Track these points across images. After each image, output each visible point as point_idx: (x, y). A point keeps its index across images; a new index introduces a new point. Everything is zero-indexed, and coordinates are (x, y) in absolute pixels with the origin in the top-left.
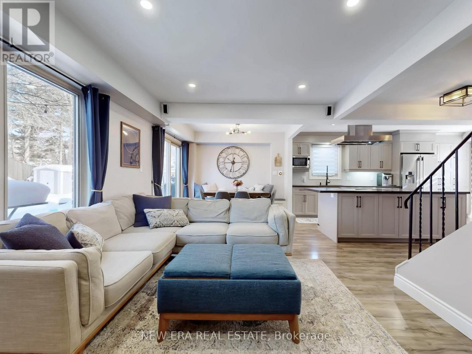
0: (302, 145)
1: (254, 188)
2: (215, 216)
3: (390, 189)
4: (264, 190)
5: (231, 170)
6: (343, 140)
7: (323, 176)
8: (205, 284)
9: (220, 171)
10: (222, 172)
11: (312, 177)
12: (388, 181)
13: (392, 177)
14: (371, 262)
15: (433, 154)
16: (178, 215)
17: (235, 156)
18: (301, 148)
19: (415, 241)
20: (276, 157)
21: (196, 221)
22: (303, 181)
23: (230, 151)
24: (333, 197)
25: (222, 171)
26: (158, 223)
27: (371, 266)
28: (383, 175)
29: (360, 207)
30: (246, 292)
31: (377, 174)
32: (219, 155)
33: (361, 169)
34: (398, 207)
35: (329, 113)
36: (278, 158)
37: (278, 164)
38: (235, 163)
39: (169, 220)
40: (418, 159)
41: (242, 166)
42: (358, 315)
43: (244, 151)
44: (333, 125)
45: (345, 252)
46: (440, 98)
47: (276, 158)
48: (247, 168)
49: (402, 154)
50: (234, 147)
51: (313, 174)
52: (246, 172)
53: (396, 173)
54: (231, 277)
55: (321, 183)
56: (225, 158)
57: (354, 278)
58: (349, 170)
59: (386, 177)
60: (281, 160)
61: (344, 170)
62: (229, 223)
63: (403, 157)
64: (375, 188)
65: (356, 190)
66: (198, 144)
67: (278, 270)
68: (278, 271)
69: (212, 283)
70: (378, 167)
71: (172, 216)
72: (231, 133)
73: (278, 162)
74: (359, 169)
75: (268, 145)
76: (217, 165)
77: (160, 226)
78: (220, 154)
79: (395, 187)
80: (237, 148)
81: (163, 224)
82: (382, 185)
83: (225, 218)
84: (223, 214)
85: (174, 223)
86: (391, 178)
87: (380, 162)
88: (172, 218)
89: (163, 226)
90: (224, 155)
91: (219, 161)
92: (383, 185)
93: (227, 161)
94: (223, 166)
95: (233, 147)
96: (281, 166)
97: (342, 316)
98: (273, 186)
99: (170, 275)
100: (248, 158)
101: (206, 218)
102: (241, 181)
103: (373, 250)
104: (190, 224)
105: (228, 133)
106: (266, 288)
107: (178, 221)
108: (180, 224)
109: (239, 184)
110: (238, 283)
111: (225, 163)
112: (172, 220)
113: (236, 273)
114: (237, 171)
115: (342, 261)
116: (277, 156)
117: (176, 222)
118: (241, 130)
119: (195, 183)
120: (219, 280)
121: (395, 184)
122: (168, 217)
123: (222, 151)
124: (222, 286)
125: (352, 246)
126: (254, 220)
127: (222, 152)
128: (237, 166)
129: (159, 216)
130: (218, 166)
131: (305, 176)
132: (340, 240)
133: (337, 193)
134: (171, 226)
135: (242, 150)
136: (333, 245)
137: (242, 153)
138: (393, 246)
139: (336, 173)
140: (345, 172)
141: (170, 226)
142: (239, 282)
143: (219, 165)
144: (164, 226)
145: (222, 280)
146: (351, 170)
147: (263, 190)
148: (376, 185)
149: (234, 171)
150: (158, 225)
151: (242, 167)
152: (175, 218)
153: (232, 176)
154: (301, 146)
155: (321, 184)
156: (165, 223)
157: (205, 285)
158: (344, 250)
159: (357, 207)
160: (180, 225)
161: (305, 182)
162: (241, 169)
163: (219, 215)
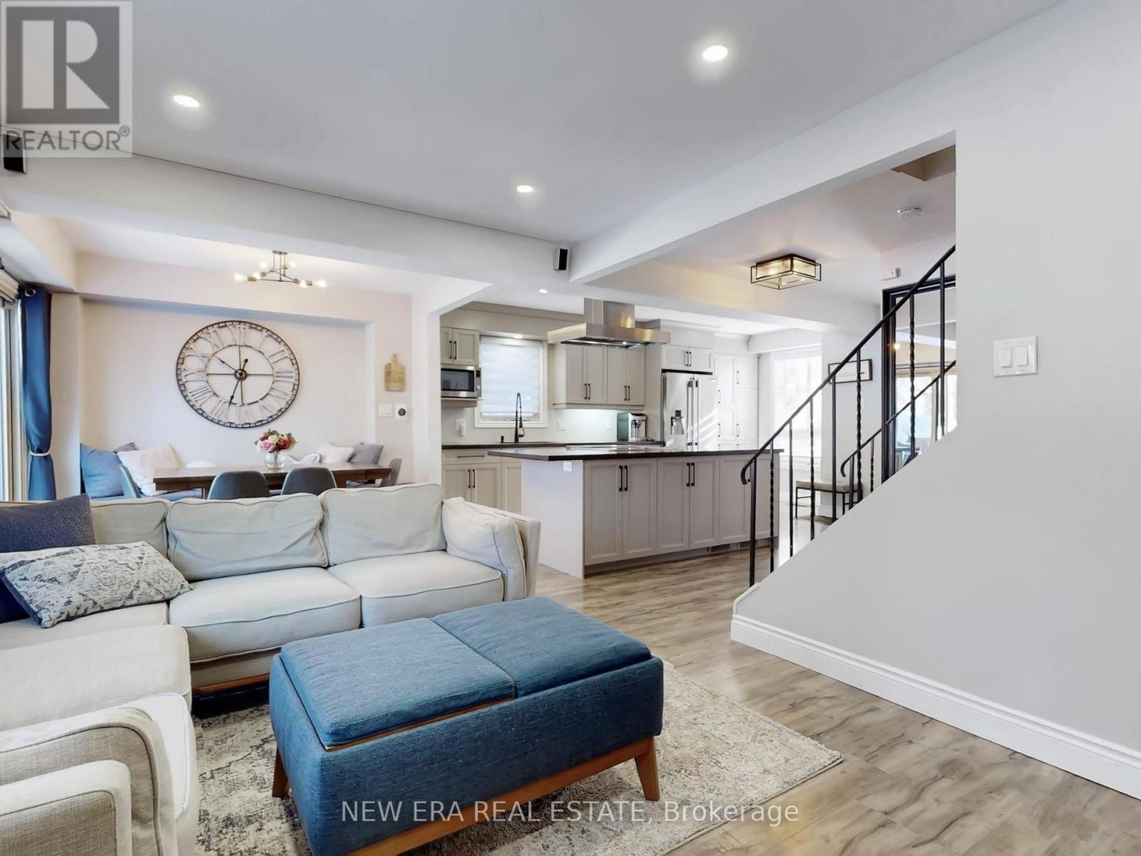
0: (459, 334)
1: (321, 456)
2: (279, 549)
3: (642, 449)
4: (354, 460)
5: (232, 397)
6: (584, 335)
7: (505, 419)
8: (463, 729)
9: (188, 402)
10: (198, 406)
11: (481, 421)
12: (639, 431)
13: (646, 421)
14: (672, 605)
15: (711, 374)
16: (144, 561)
17: (247, 353)
18: (455, 342)
19: (712, 551)
20: (390, 364)
21: (209, 576)
22: (460, 433)
23: (227, 335)
24: (570, 470)
25: (200, 402)
26: (77, 600)
27: (676, 613)
28: (631, 418)
29: (626, 489)
30: (561, 717)
31: (618, 414)
32: (184, 347)
33: (589, 402)
34: (688, 485)
35: (563, 266)
36: (393, 367)
37: (394, 385)
38: (247, 375)
39: (118, 582)
40: (690, 384)
41: (274, 386)
42: (716, 709)
43: (279, 340)
44: (543, 291)
45: (611, 595)
46: (752, 267)
47: (388, 367)
48: (290, 394)
49: (664, 371)
50: (245, 322)
51: (483, 414)
52: (289, 405)
53: (652, 411)
54: (521, 689)
55: (502, 438)
56: (207, 359)
57: (664, 643)
58: (567, 404)
59: (635, 421)
60: (402, 373)
61: (553, 405)
62: (329, 566)
63: (666, 377)
64: (615, 447)
65: (610, 451)
66: (88, 301)
67: (615, 646)
68: (615, 648)
69: (480, 721)
70: (619, 397)
71: (125, 568)
72: (252, 279)
73: (394, 378)
74: (585, 402)
75: (359, 326)
76: (178, 380)
77: (86, 610)
78: (188, 342)
79: (653, 442)
80: (254, 326)
81: (95, 603)
82: (628, 440)
83: (314, 553)
84: (308, 539)
85: (138, 592)
86: (644, 423)
87: (626, 387)
88: (129, 577)
89: (94, 610)
90: (203, 346)
91: (183, 367)
92: (631, 439)
93: (215, 367)
94: (203, 384)
95: (240, 322)
96: (403, 391)
97: (695, 719)
98: (383, 447)
99: (353, 733)
100: (294, 361)
101: (248, 560)
102: (289, 435)
103: (658, 580)
104: (192, 586)
105: (239, 277)
106: (602, 693)
107: (149, 584)
108: (158, 592)
109: (285, 445)
110: (542, 701)
111: (208, 375)
112: (129, 583)
113: (529, 677)
114: (257, 402)
115: (620, 615)
116: (390, 361)
117: (143, 585)
118: (291, 274)
119: (81, 445)
120: (495, 707)
121: (651, 436)
122: (110, 575)
123: (196, 334)
124: (505, 720)
125: (615, 579)
126: (406, 547)
127: (195, 337)
128: (254, 387)
129: (73, 576)
130: (182, 387)
131: (465, 420)
132: (591, 571)
133: (582, 461)
134: (129, 602)
135: (272, 334)
136: (575, 586)
137: (271, 346)
138: (683, 567)
139: (536, 411)
140: (555, 409)
141: (123, 607)
142: (544, 697)
143: (184, 380)
144: (99, 609)
145: (505, 704)
146: (571, 405)
147: (350, 460)
148: (614, 439)
149: (247, 401)
150: (78, 608)
151: (272, 389)
152: (139, 575)
153: (239, 417)
154: (457, 338)
155: (504, 441)
156: (103, 597)
157: (463, 731)
158: (605, 591)
159: (621, 490)
160: (159, 598)
161: (464, 434)
162: (268, 397)
163: (294, 544)
